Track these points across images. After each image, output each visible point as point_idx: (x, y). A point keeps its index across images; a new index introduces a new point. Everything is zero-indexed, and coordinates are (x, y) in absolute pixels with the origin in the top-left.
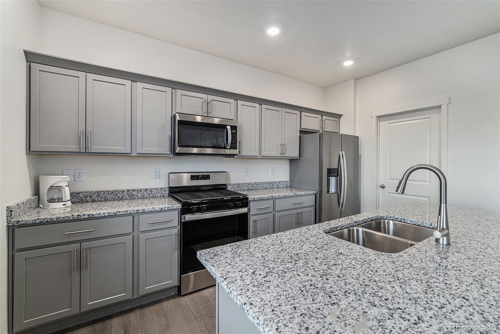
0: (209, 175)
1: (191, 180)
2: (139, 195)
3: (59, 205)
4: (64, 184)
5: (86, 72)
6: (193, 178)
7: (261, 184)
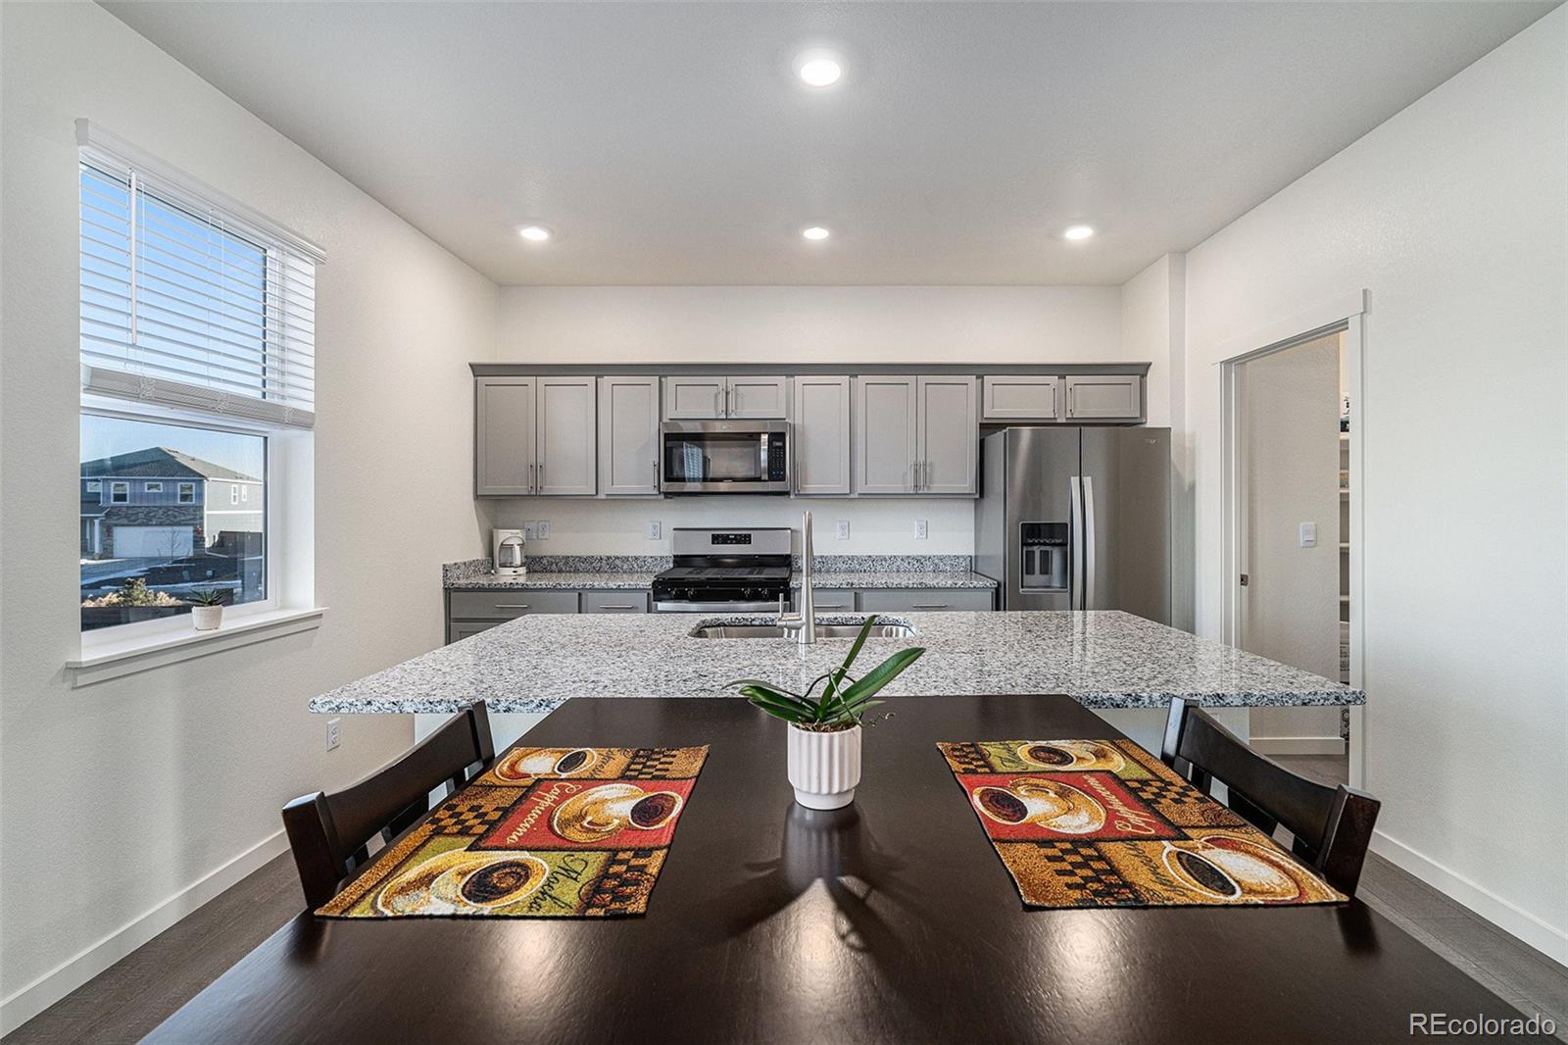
0: (750, 535)
1: (713, 543)
2: (625, 567)
3: (509, 571)
4: (516, 542)
5: (536, 376)
6: (716, 539)
7: (886, 561)
